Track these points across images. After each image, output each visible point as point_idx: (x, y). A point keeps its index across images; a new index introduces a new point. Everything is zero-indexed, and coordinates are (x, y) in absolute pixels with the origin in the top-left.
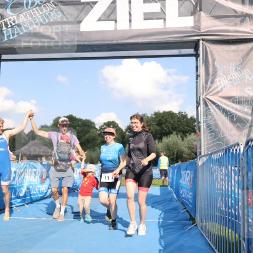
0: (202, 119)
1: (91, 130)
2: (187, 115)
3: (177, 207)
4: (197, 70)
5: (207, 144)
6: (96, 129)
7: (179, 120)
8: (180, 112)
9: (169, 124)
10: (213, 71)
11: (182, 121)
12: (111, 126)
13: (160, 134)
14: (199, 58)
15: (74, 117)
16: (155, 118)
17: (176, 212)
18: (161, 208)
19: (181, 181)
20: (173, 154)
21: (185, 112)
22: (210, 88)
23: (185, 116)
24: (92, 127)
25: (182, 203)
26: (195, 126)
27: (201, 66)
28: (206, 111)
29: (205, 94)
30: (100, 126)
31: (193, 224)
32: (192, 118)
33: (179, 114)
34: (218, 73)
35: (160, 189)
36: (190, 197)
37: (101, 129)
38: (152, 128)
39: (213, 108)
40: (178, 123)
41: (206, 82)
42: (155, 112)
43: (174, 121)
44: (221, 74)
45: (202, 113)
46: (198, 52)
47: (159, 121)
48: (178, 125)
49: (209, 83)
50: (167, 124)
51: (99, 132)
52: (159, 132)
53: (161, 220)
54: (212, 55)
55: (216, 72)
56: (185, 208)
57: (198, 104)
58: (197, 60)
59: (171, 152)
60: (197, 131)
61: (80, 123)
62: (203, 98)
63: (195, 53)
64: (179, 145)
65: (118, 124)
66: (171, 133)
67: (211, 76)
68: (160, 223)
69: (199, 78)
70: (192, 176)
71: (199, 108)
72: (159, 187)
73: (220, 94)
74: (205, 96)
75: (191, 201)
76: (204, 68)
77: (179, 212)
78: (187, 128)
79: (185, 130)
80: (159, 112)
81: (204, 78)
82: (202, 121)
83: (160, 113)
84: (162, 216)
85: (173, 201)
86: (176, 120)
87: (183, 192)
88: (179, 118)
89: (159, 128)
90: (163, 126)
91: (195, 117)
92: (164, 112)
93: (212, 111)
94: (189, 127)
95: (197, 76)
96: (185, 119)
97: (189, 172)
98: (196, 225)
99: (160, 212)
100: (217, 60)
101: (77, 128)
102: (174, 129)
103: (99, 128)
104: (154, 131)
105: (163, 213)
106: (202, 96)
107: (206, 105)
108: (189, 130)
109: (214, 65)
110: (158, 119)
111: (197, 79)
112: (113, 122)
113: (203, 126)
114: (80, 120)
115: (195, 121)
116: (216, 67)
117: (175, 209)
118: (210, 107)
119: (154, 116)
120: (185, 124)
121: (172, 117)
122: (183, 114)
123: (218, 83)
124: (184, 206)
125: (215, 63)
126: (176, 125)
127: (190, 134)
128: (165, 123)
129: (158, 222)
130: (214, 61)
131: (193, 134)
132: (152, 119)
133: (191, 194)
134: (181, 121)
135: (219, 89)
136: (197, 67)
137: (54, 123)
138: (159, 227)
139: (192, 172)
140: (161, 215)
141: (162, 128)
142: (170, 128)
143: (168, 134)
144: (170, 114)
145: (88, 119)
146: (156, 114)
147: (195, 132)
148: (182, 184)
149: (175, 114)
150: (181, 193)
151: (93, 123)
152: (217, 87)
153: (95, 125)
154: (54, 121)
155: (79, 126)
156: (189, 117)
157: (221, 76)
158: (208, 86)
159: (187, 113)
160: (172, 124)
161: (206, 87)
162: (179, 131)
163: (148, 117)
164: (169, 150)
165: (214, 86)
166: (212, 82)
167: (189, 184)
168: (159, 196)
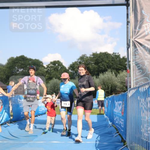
0: (131, 59)
1: (40, 68)
2: (120, 55)
3: (111, 132)
4: (128, 17)
5: (136, 79)
6: (44, 67)
7: (113, 59)
8: (114, 53)
9: (105, 63)
10: (141, 18)
11: (116, 60)
12: (57, 65)
13: (97, 71)
14: (129, 7)
15: (25, 57)
16: (93, 58)
17: (110, 135)
18: (98, 132)
19: (115, 110)
20: (108, 88)
21: (118, 53)
22: (138, 32)
23: (118, 56)
24: (40, 65)
25: (116, 128)
26: (126, 65)
27: (131, 14)
28: (135, 51)
29: (134, 37)
30: (47, 65)
31: (124, 145)
32: (123, 58)
33: (113, 55)
34: (145, 19)
35: (97, 117)
36: (121, 123)
37: (48, 67)
38: (90, 66)
39: (141, 49)
40: (112, 62)
41: (135, 28)
42: (93, 53)
43: (109, 61)
44: (147, 20)
45: (132, 53)
46: (129, 2)
47: (96, 60)
48: (112, 64)
49: (137, 28)
50: (103, 63)
51: (46, 70)
52: (96, 69)
53: (98, 143)
54: (140, 5)
55: (143, 19)
56: (118, 132)
57: (128, 46)
58: (127, 9)
59: (106, 86)
60: (128, 68)
61: (30, 62)
62: (132, 41)
63: (126, 3)
64: (114, 80)
65: (62, 63)
66: (107, 71)
67: (139, 22)
68: (97, 145)
69: (129, 24)
70: (123, 106)
71: (129, 49)
72: (96, 115)
73: (147, 38)
74: (134, 39)
75: (123, 127)
76: (133, 16)
77: (113, 136)
78: (119, 66)
79: (118, 68)
80: (96, 52)
81: (133, 24)
82: (132, 60)
83: (97, 54)
84: (99, 139)
85: (108, 127)
86: (111, 60)
87: (116, 119)
88: (113, 58)
89: (96, 66)
90: (99, 65)
91: (126, 57)
92: (101, 53)
93: (140, 51)
94: (122, 65)
95: (128, 22)
96: (118, 59)
97: (121, 102)
98: (127, 146)
99: (97, 135)
100: (144, 8)
101: (28, 66)
102: (109, 67)
103: (46, 67)
104: (92, 69)
105: (99, 136)
106: (131, 39)
107: (135, 47)
108: (122, 68)
109: (141, 13)
110: (96, 59)
111: (128, 24)
112: (58, 61)
113: (132, 64)
114: (30, 60)
115: (126, 61)
116: (144, 15)
117: (110, 133)
118: (138, 48)
119: (92, 57)
120: (118, 63)
121: (107, 57)
122: (117, 54)
123: (145, 28)
124: (117, 130)
125: (143, 11)
126: (111, 64)
127: (122, 71)
128: (101, 62)
129: (95, 144)
130: (142, 9)
131: (124, 71)
132: (91, 59)
133: (123, 120)
134: (114, 61)
135: (146, 33)
136: (128, 15)
137: (9, 62)
138: (96, 148)
139: (123, 102)
140: (97, 138)
141: (99, 66)
142: (106, 66)
143: (104, 71)
144: (106, 55)
145: (37, 59)
146: (94, 54)
147: (126, 69)
148: (115, 112)
149: (110, 54)
150: (115, 120)
151: (42, 62)
152: (144, 31)
153: (43, 64)
154: (8, 61)
155: (29, 64)
156: (121, 57)
157: (147, 22)
158: (137, 31)
159: (119, 54)
160: (107, 63)
161: (135, 32)
162: (113, 69)
163: (87, 57)
164: (105, 85)
165: (141, 31)
166: (140, 28)
167: (120, 112)
168: (96, 122)
